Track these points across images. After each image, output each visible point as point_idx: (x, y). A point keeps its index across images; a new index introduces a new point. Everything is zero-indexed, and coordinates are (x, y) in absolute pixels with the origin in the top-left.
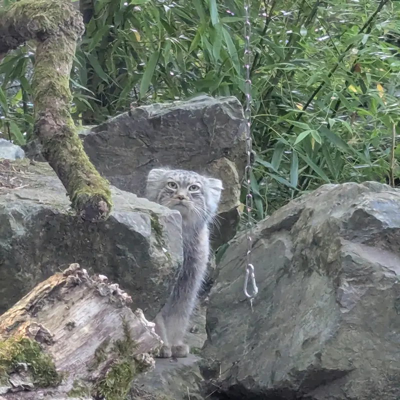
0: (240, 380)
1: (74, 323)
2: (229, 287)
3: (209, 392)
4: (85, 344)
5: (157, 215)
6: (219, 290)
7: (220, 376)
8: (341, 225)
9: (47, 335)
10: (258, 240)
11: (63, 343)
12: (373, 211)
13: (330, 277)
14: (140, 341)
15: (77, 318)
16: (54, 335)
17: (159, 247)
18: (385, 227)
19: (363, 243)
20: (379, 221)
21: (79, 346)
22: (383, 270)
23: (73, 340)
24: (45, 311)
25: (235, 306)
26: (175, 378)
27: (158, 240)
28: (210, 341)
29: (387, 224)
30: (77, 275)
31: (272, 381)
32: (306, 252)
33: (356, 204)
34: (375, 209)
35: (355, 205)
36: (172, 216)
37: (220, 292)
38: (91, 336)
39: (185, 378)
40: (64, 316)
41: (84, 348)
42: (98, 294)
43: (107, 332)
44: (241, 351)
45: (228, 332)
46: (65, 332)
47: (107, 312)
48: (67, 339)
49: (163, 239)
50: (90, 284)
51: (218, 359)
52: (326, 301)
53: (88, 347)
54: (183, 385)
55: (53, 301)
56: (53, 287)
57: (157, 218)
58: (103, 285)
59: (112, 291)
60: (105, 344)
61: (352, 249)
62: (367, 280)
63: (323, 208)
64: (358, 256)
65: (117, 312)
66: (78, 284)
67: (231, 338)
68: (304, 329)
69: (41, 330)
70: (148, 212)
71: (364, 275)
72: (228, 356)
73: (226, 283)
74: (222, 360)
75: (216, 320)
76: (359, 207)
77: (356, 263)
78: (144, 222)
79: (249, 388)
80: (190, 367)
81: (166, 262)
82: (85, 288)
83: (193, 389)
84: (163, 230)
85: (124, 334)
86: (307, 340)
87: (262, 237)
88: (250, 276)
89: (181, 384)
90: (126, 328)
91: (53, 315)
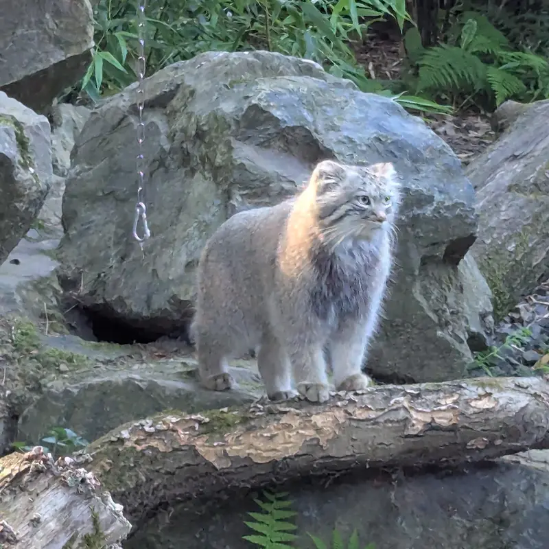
0: (108, 300)
1: (39, 519)
2: (91, 172)
3: (69, 305)
4: (52, 542)
5: (22, 125)
6: (78, 174)
7: (82, 288)
8: (232, 123)
9: (10, 534)
10: (125, 117)
11: (27, 542)
12: (269, 106)
13: (218, 184)
14: (109, 532)
15: (43, 512)
16: (18, 534)
17: (25, 166)
18: (283, 126)
19: (258, 145)
20: (277, 118)
21: (45, 544)
22: (281, 180)
23: (37, 538)
24: (6, 502)
25: (99, 199)
26: (30, 293)
27: (23, 158)
28: (67, 240)
29: (285, 122)
30: (42, 462)
31: (149, 307)
32: (188, 146)
33: (250, 95)
34: (272, 104)
35: (248, 97)
36: (40, 126)
37: (79, 177)
38: (58, 532)
39: (41, 292)
40: (27, 510)
41: (50, 545)
42: (65, 485)
43: (75, 527)
44: (107, 258)
45: (91, 232)
46: (30, 529)
47: (75, 504)
48: (32, 536)
49: (29, 155)
50: (56, 471)
51: (79, 266)
52: (214, 215)
53: (54, 545)
54: (39, 301)
55: (15, 491)
56: (14, 474)
57: (21, 129)
58: (70, 472)
59: (80, 479)
60: (72, 540)
61: (246, 153)
62: (262, 193)
63: (207, 88)
64: (253, 164)
65: (86, 504)
66: (42, 472)
67: (94, 240)
68: (187, 246)
69: (5, 529)
70: (10, 119)
71: (260, 187)
72: (91, 263)
73: (86, 167)
74: (84, 267)
75: (75, 213)
76: (254, 102)
77: (250, 172)
78: (8, 138)
79: (119, 311)
80: (47, 278)
81: (33, 184)
82: (51, 476)
83: (50, 304)
84: (29, 144)
85: (92, 527)
86: (190, 262)
87: (131, 114)
88: (141, 217)
89: (37, 300)
90: (95, 521)
91: (15, 508)
